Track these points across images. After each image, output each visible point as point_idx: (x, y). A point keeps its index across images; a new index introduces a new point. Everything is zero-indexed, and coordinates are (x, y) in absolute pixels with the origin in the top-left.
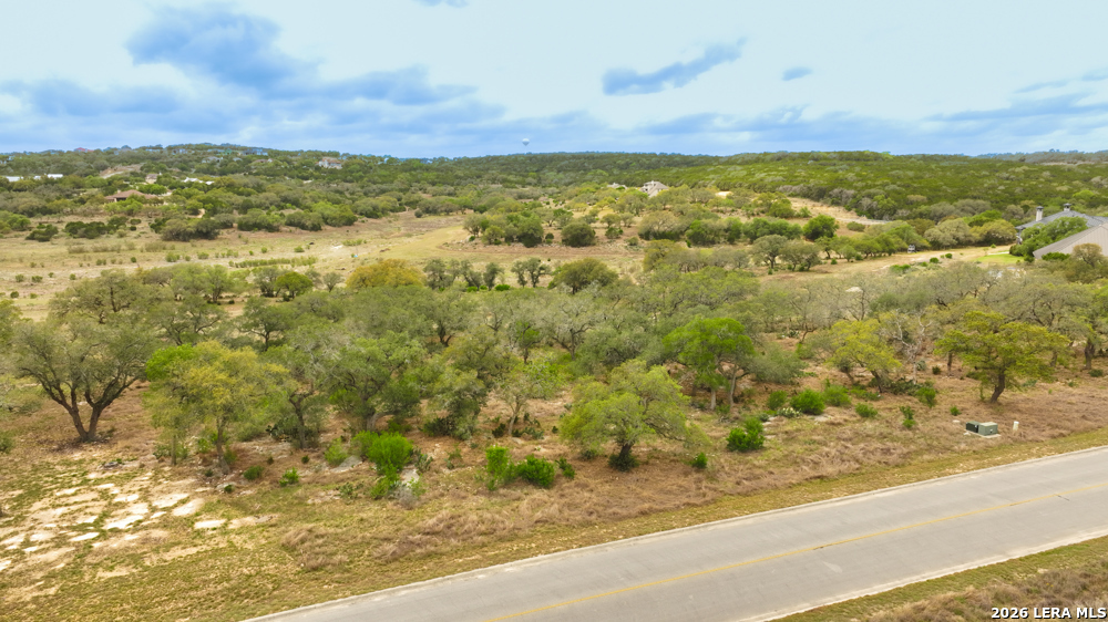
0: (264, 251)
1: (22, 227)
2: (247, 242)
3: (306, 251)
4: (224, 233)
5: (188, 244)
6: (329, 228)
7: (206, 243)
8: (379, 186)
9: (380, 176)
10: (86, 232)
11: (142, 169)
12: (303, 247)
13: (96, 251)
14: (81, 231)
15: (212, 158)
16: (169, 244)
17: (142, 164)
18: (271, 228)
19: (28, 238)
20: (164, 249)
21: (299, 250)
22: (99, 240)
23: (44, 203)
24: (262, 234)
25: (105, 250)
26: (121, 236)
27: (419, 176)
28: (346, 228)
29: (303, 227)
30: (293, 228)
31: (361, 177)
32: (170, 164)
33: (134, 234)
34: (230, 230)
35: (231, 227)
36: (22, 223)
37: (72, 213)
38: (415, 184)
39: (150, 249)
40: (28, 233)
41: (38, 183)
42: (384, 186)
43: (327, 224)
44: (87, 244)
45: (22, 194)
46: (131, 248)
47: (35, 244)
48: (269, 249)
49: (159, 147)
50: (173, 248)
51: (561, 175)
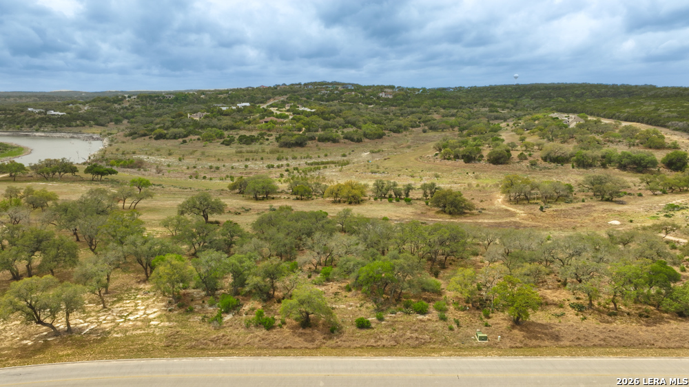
0: (326, 156)
1: (221, 136)
2: (319, 149)
3: (348, 156)
4: (310, 143)
5: (290, 149)
6: (367, 140)
7: (299, 149)
8: (411, 109)
9: (413, 103)
10: (246, 141)
11: (287, 99)
12: (347, 154)
13: (248, 152)
14: (243, 141)
15: (324, 92)
16: (281, 149)
17: (288, 95)
18: (335, 141)
19: (222, 144)
20: (278, 152)
21: (344, 156)
22: (250, 146)
23: (233, 123)
24: (329, 144)
25: (251, 152)
26: (261, 144)
27: (437, 102)
28: (377, 140)
29: (352, 140)
30: (346, 141)
31: (402, 103)
32: (302, 95)
33: (267, 142)
34: (313, 141)
35: (315, 139)
36: (221, 135)
37: (244, 129)
38: (433, 108)
39: (272, 152)
40: (222, 140)
41: (234, 111)
42: (414, 109)
43: (367, 138)
44: (245, 148)
45: (225, 117)
46: (263, 151)
47: (224, 147)
48: (328, 154)
49: (300, 84)
50: (282, 152)
51: (532, 102)
